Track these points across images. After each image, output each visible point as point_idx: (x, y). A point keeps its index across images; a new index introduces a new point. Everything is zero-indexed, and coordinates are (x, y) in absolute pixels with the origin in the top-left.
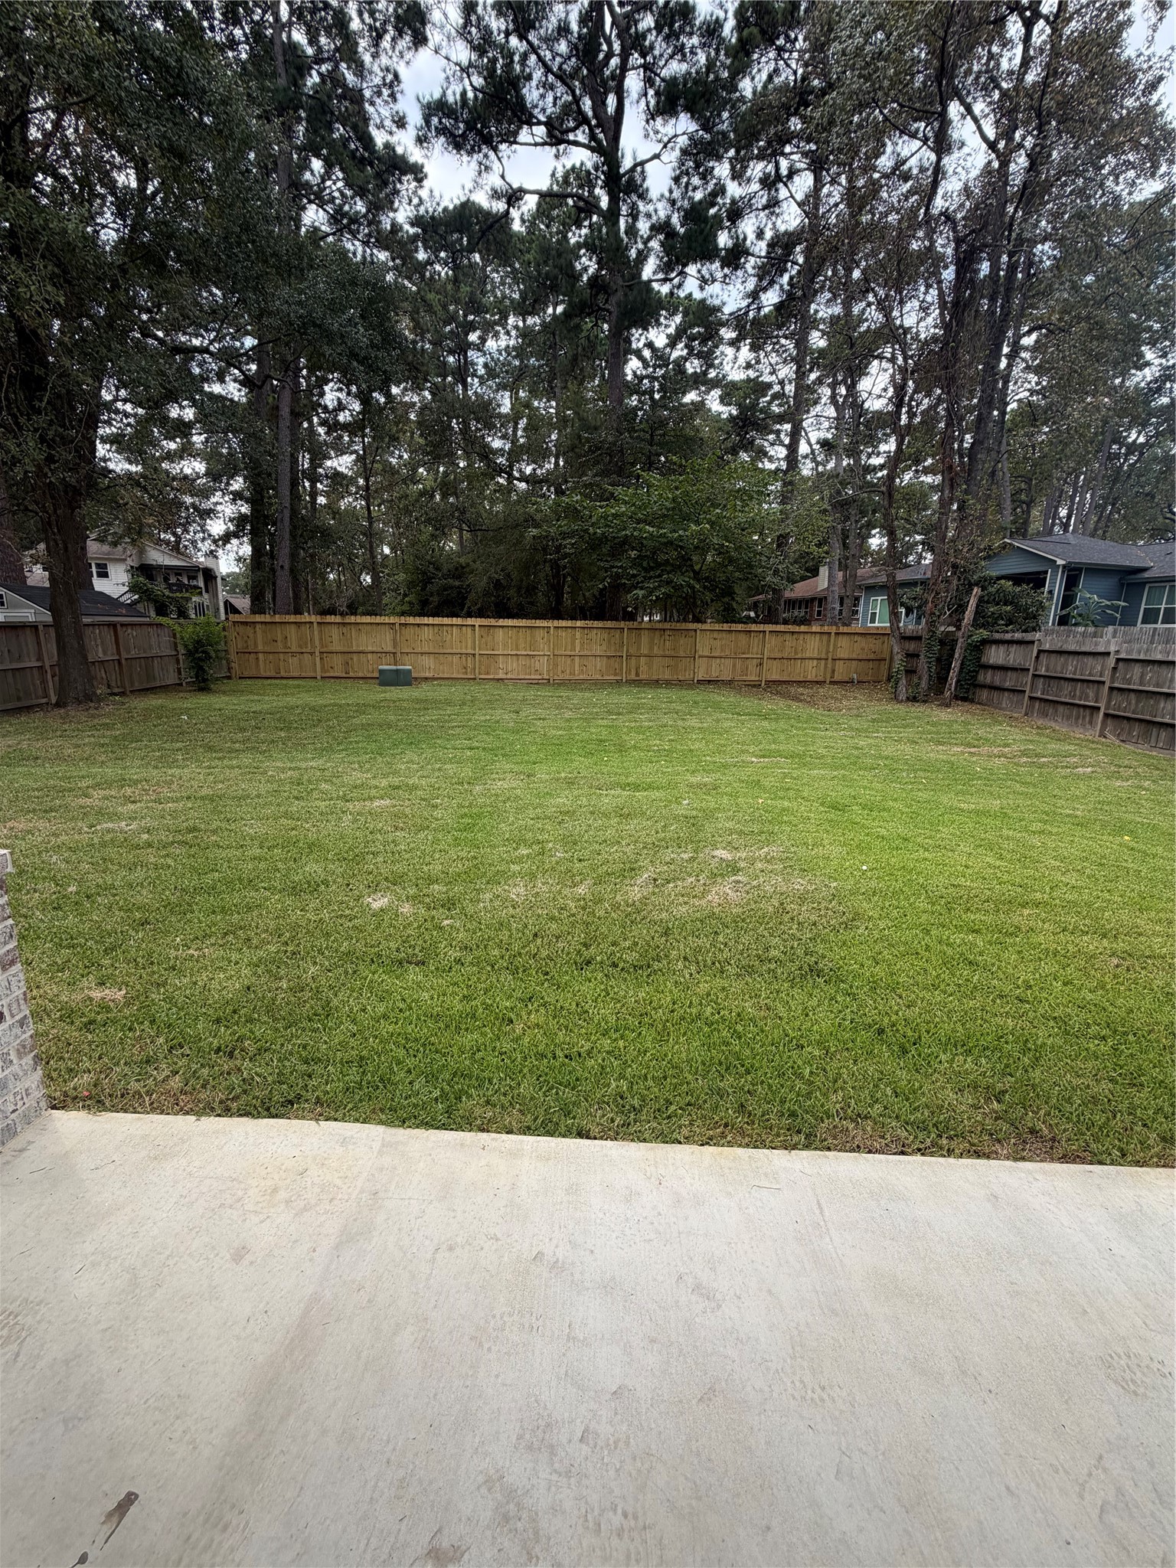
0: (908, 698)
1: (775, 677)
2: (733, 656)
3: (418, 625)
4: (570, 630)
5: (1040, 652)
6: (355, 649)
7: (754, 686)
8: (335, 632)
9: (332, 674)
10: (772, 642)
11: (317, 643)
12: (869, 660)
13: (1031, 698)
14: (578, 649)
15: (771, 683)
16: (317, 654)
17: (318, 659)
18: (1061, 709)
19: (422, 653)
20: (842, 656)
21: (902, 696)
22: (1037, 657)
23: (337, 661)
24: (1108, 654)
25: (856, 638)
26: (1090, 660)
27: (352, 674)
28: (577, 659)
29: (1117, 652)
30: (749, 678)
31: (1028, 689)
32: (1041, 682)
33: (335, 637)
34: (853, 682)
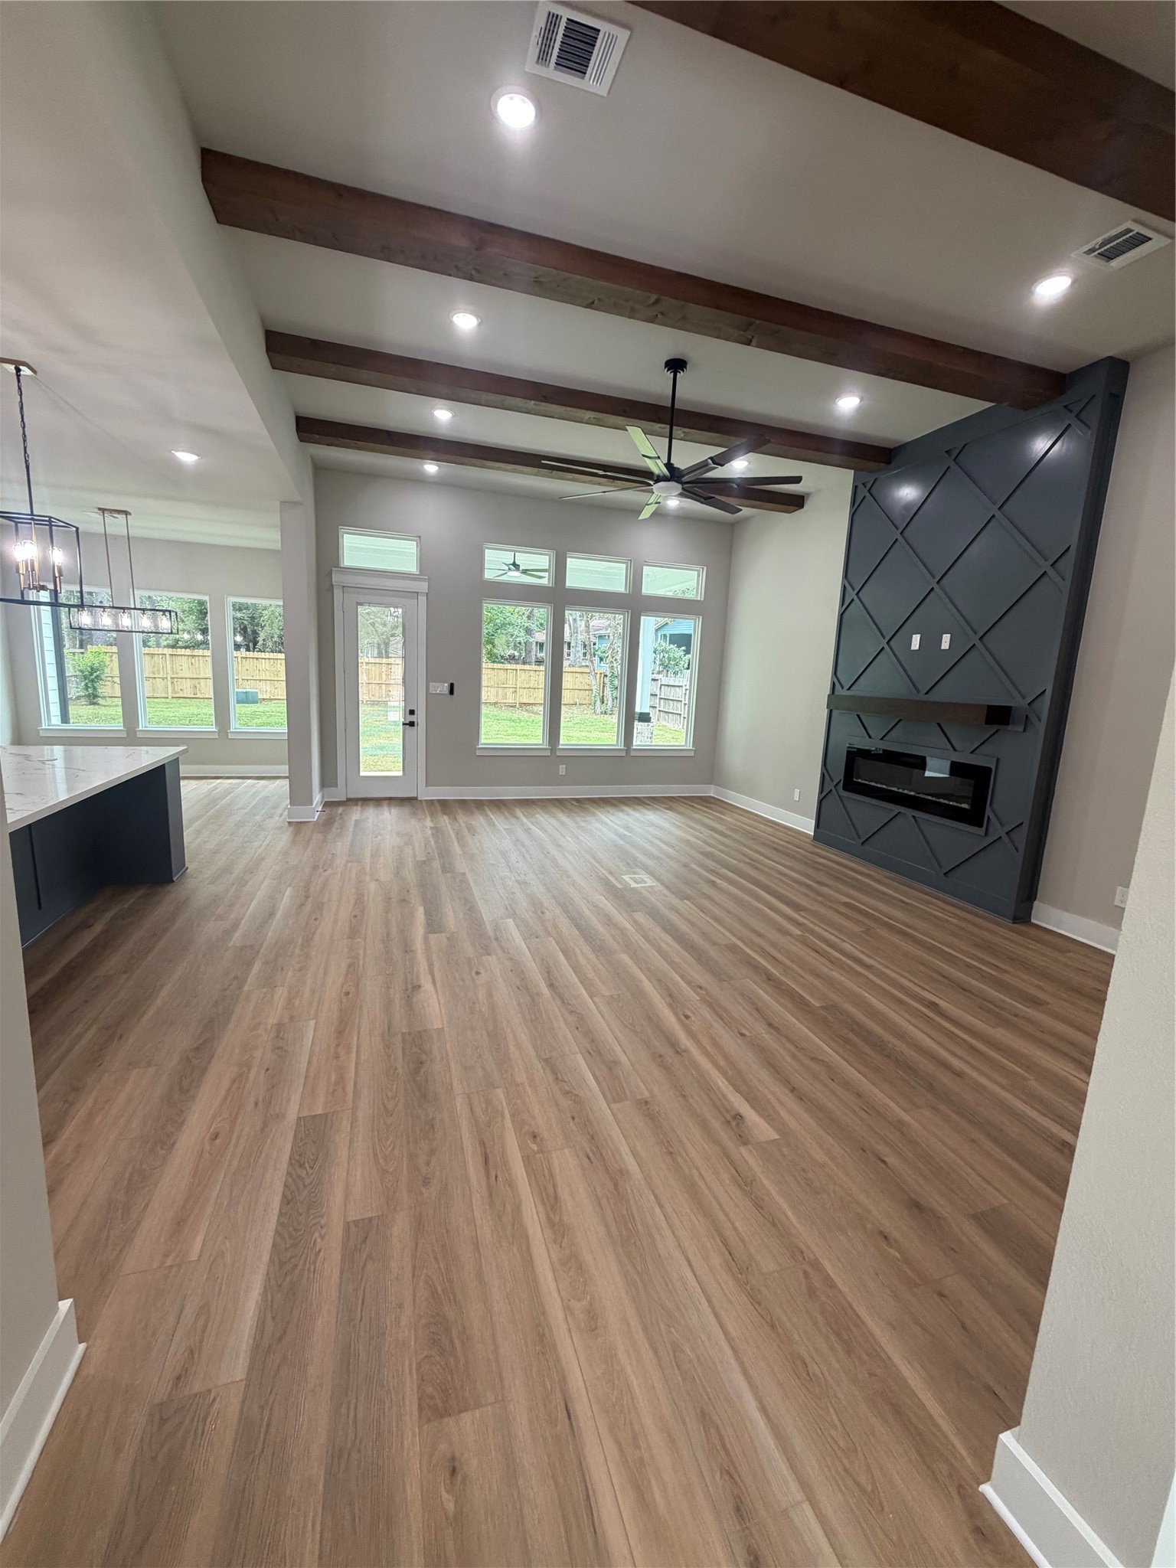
0: (601, 713)
1: (525, 701)
2: (496, 685)
3: (257, 659)
4: (378, 665)
5: (661, 685)
6: (202, 676)
7: (512, 706)
8: (184, 661)
9: (181, 696)
10: (522, 676)
11: (169, 671)
12: (586, 690)
13: (659, 711)
14: (384, 679)
15: (521, 704)
16: (169, 679)
17: (169, 683)
18: (670, 715)
19: (260, 680)
20: (568, 687)
21: (599, 711)
22: (661, 688)
23: (187, 685)
24: (682, 686)
25: (577, 675)
26: (677, 689)
27: (199, 695)
28: (384, 686)
29: (686, 686)
30: (507, 701)
31: (658, 706)
32: (662, 701)
33: (185, 666)
34: (576, 704)
